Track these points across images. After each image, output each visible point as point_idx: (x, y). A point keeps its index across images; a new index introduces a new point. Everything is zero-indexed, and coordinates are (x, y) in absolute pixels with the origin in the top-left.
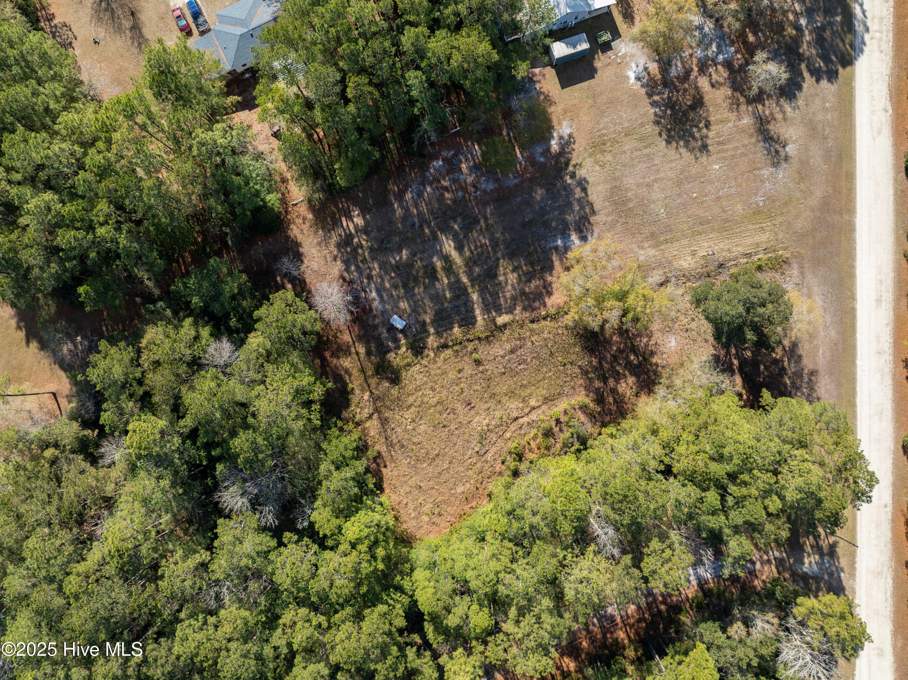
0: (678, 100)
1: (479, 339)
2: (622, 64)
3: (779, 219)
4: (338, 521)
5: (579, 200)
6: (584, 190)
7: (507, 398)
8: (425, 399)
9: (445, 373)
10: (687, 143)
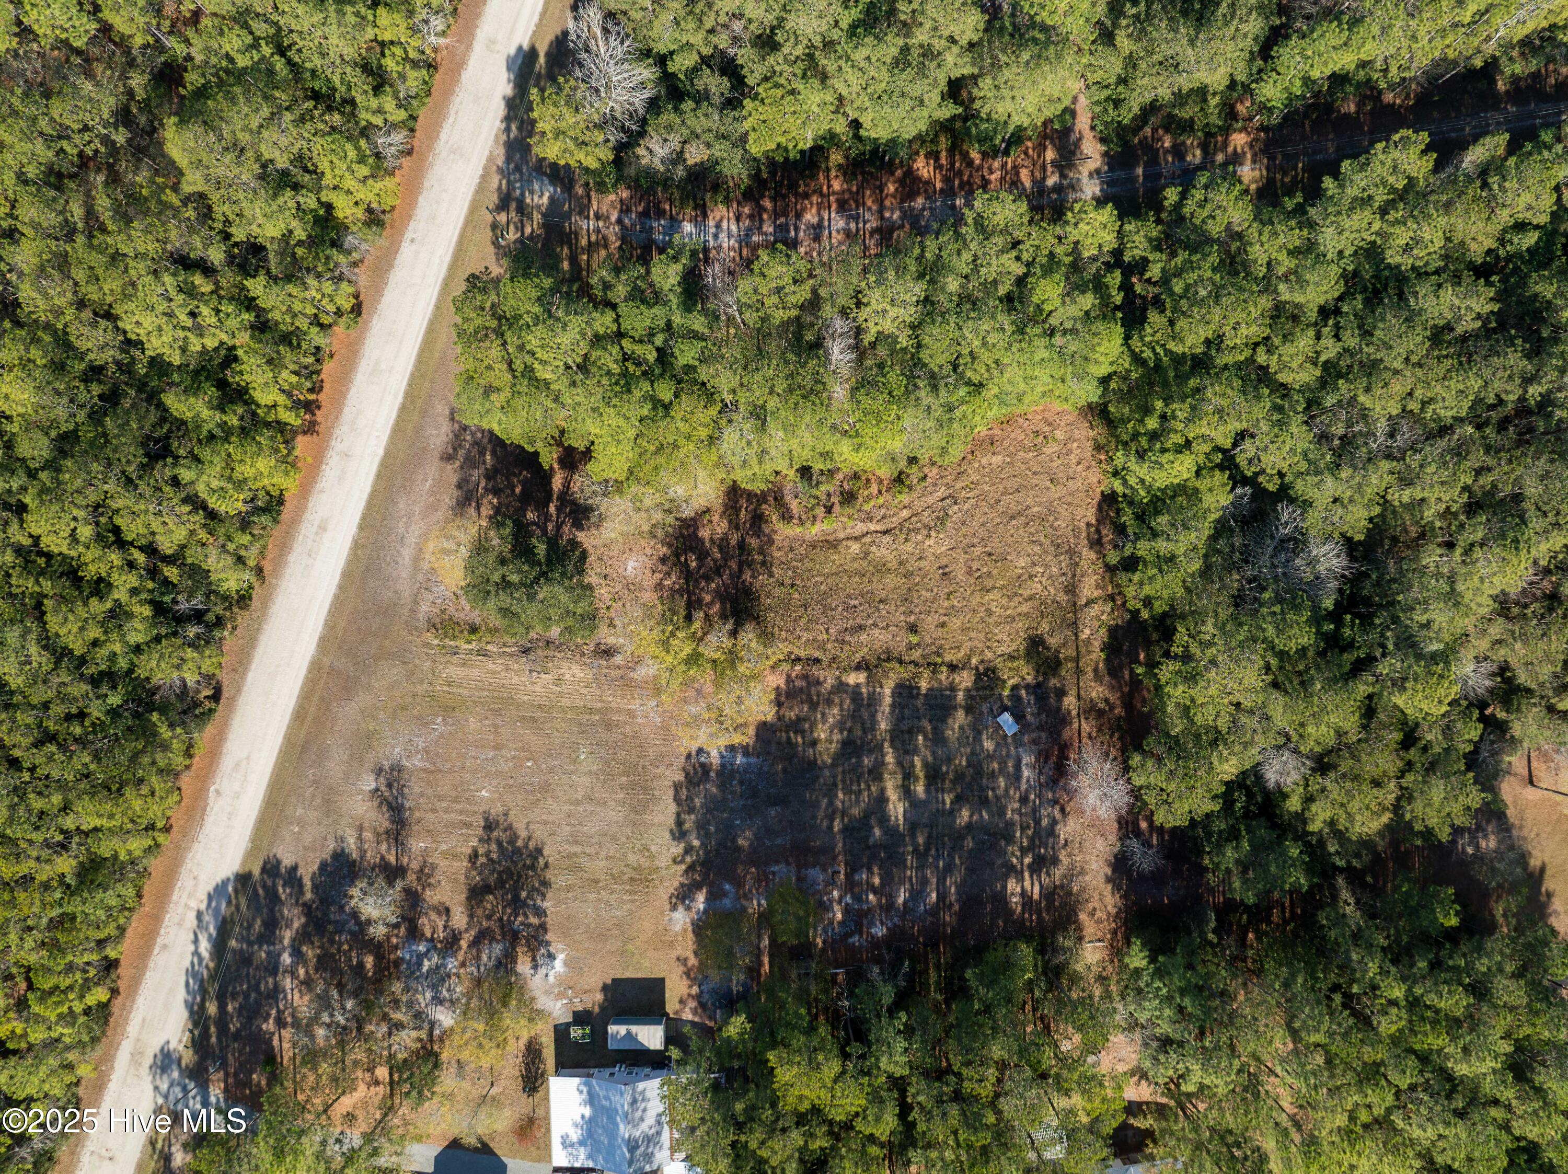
0: (504, 907)
1: (901, 662)
2: (566, 986)
3: (420, 689)
4: (1198, 484)
5: (691, 810)
6: (679, 823)
7: (889, 565)
8: (1004, 601)
9: (964, 630)
10: (512, 842)
